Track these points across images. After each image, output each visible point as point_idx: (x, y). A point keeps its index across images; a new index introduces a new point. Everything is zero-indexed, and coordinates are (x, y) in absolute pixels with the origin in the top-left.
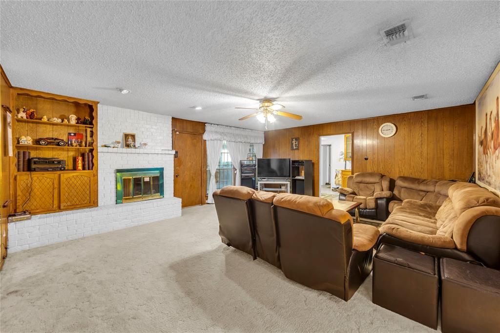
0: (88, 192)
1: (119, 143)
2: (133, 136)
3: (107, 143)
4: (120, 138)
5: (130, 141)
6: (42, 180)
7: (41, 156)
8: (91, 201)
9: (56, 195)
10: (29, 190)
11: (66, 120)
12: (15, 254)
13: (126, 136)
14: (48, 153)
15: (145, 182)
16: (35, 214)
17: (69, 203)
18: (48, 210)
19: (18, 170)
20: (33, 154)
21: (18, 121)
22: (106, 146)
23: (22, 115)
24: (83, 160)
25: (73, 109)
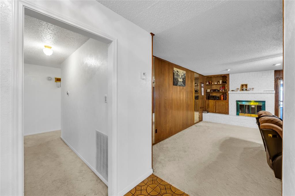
0: (225, 108)
1: (238, 89)
2: (246, 85)
3: (233, 90)
4: (239, 87)
5: (244, 88)
6: (211, 102)
7: (213, 95)
8: (226, 112)
9: (215, 108)
10: (208, 105)
11: (219, 83)
12: (204, 121)
13: (242, 86)
14: (214, 94)
15: (252, 108)
16: (209, 112)
17: (218, 111)
18: (213, 112)
19: (206, 99)
20: (211, 95)
21: (207, 85)
22: (232, 91)
23: (208, 83)
24: (224, 97)
25: (221, 78)
